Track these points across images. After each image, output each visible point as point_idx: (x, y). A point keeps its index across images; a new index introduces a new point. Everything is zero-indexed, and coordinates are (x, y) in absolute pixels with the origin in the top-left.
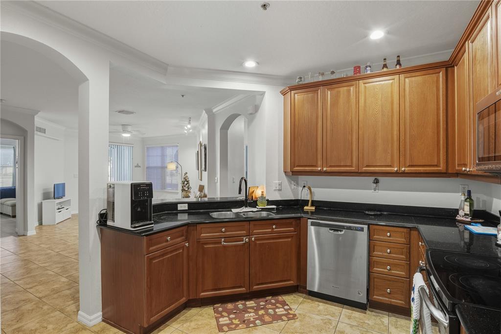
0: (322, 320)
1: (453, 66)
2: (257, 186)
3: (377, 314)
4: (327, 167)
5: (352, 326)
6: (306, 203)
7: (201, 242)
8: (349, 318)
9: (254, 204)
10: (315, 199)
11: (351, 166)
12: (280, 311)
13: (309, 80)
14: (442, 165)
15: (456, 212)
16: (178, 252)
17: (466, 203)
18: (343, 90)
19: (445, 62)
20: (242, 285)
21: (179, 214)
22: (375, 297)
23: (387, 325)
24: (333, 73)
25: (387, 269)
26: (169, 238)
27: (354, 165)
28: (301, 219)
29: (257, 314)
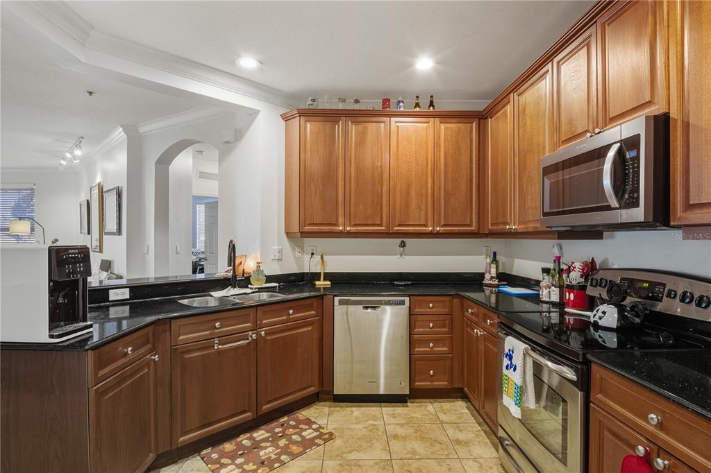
0: (365, 428)
1: (486, 118)
2: (244, 254)
3: (420, 404)
4: (350, 226)
5: (402, 425)
6: (316, 276)
7: (179, 350)
8: (394, 416)
9: (246, 282)
10: (328, 270)
11: (381, 225)
12: (309, 434)
13: (324, 104)
14: (474, 225)
15: (482, 275)
16: (141, 374)
17: (492, 265)
18: (371, 127)
19: (479, 112)
20: (247, 408)
21: (111, 308)
22: (417, 383)
23: (434, 413)
24: (357, 101)
25: (430, 347)
26: (130, 349)
27: (384, 224)
28: (325, 297)
29: (277, 447)
